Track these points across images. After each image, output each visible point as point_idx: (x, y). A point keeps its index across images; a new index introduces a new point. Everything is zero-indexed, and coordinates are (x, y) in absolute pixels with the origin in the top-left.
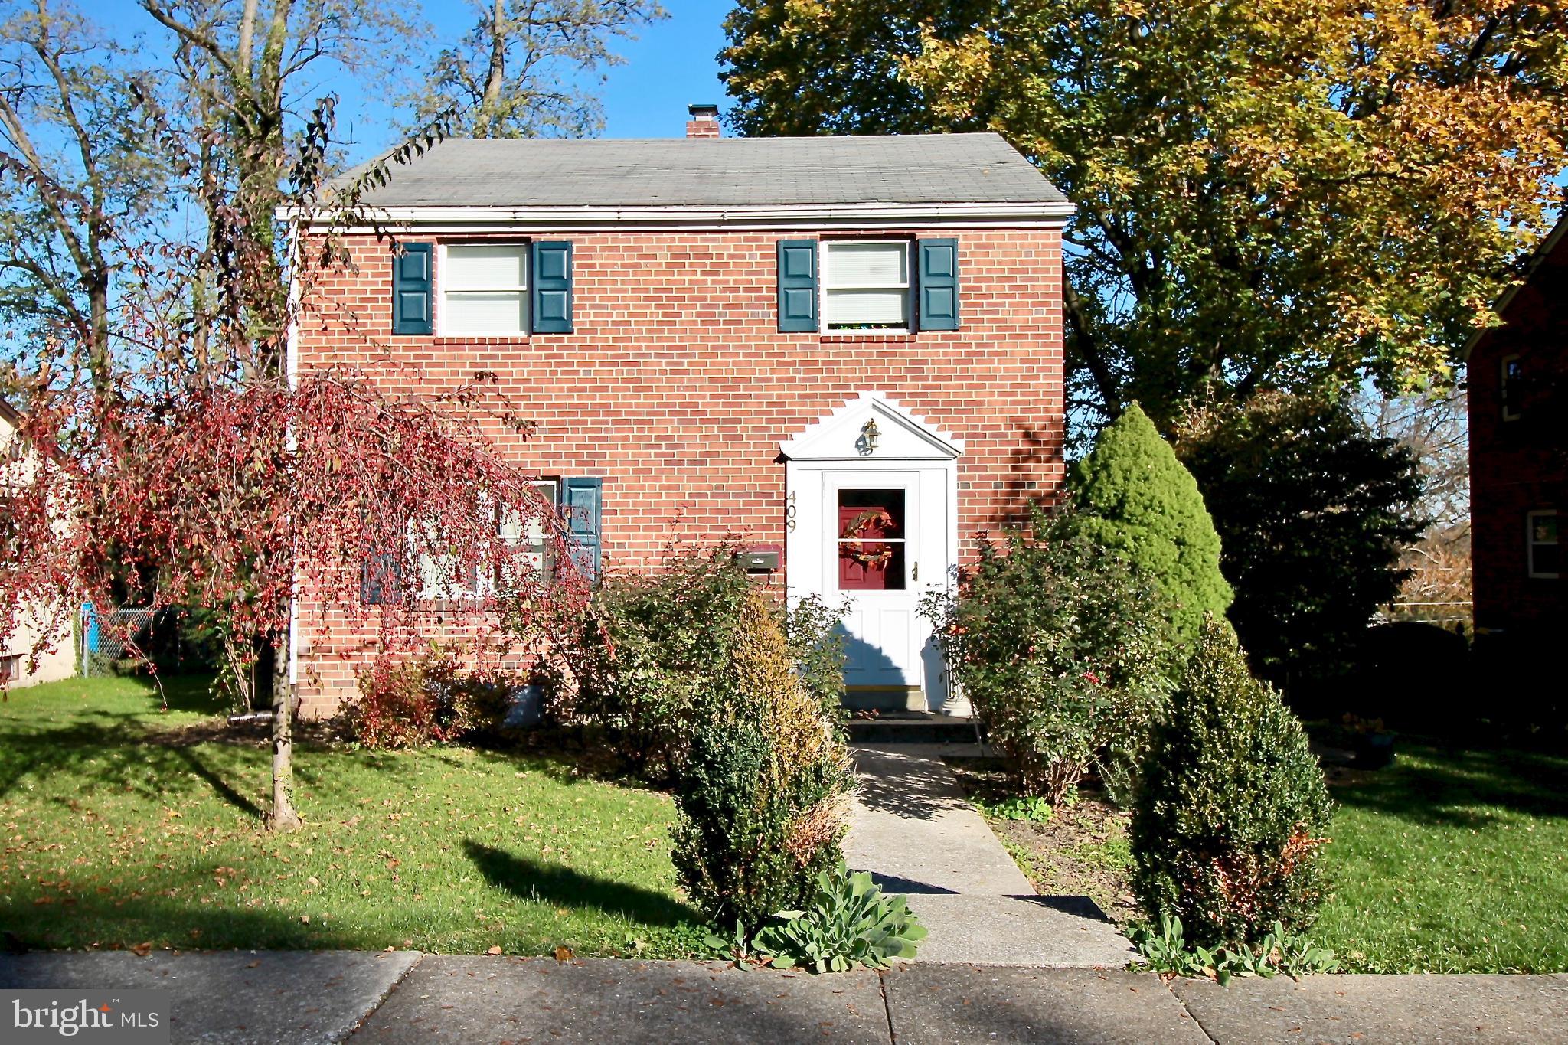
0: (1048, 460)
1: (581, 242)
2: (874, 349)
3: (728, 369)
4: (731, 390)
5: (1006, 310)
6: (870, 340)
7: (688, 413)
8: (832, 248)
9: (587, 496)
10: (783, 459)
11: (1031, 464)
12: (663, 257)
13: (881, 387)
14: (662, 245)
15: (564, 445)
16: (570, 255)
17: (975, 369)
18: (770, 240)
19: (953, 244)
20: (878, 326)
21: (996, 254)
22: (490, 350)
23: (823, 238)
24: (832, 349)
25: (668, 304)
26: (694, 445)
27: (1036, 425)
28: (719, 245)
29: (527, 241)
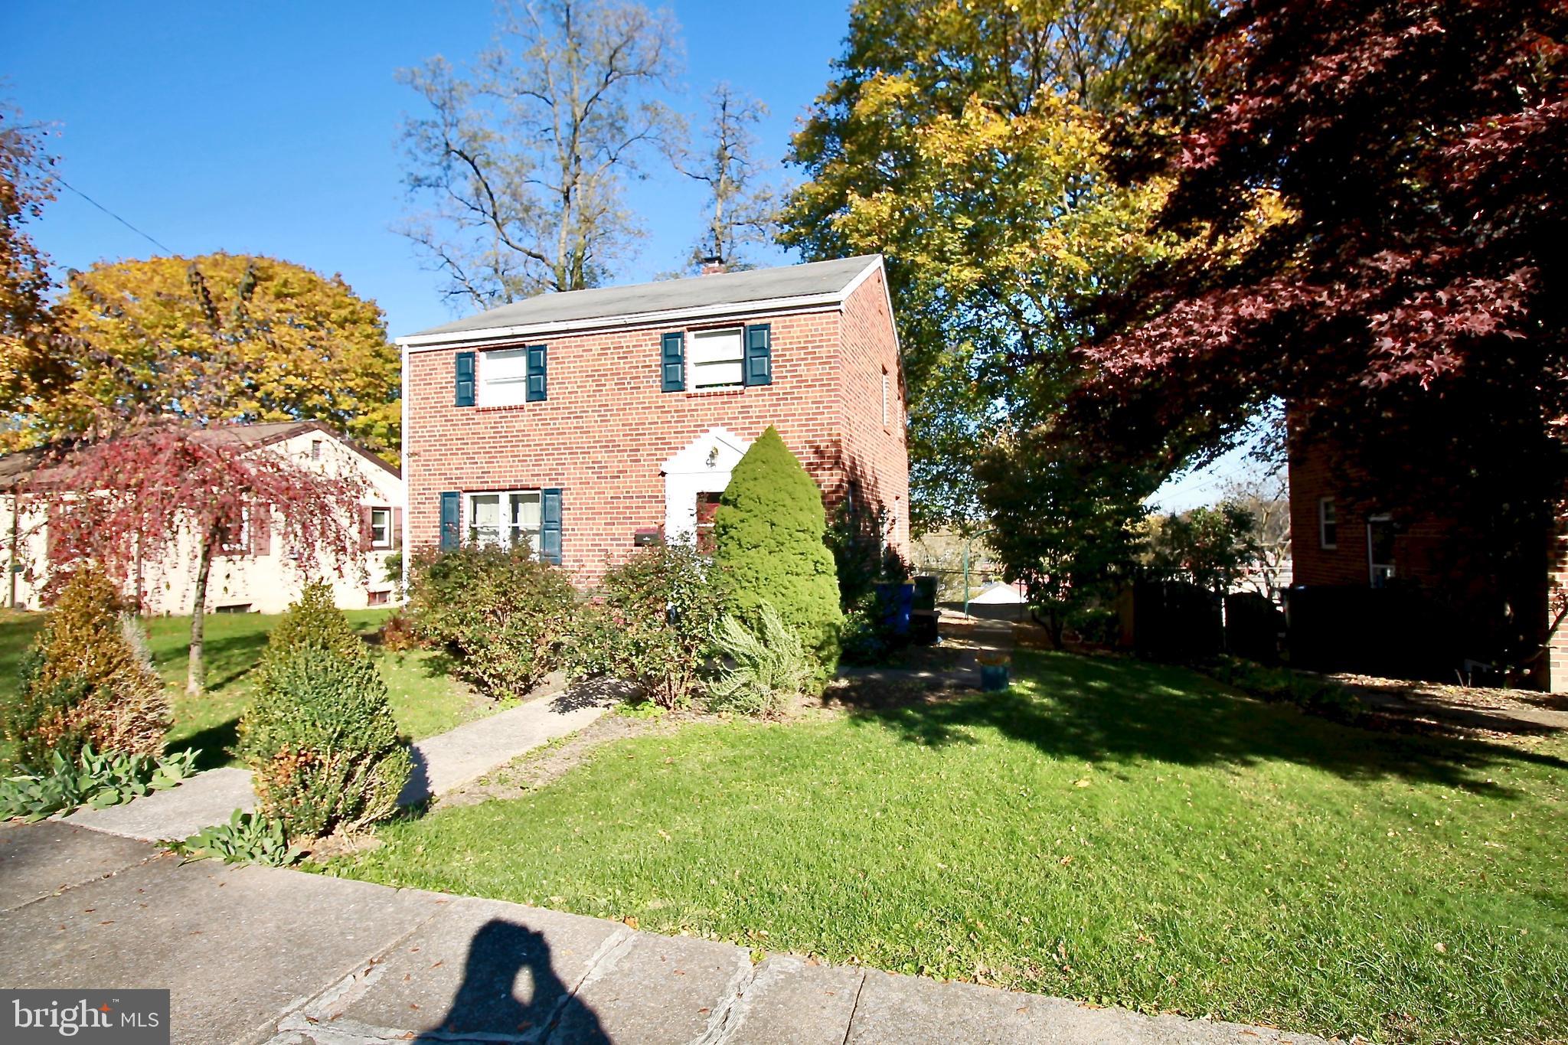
0: (830, 469)
1: (552, 345)
2: (719, 400)
3: (633, 418)
4: (635, 432)
5: (802, 369)
6: (715, 394)
7: (610, 446)
8: (697, 336)
9: (553, 500)
10: (663, 474)
11: (819, 472)
12: (596, 349)
13: (723, 425)
14: (595, 343)
15: (543, 469)
16: (545, 354)
17: (782, 410)
18: (657, 335)
19: (767, 327)
20: (727, 385)
21: (796, 332)
22: (504, 413)
23: (690, 330)
24: (693, 401)
25: (597, 377)
26: (614, 467)
27: (823, 445)
28: (628, 340)
29: (523, 346)
